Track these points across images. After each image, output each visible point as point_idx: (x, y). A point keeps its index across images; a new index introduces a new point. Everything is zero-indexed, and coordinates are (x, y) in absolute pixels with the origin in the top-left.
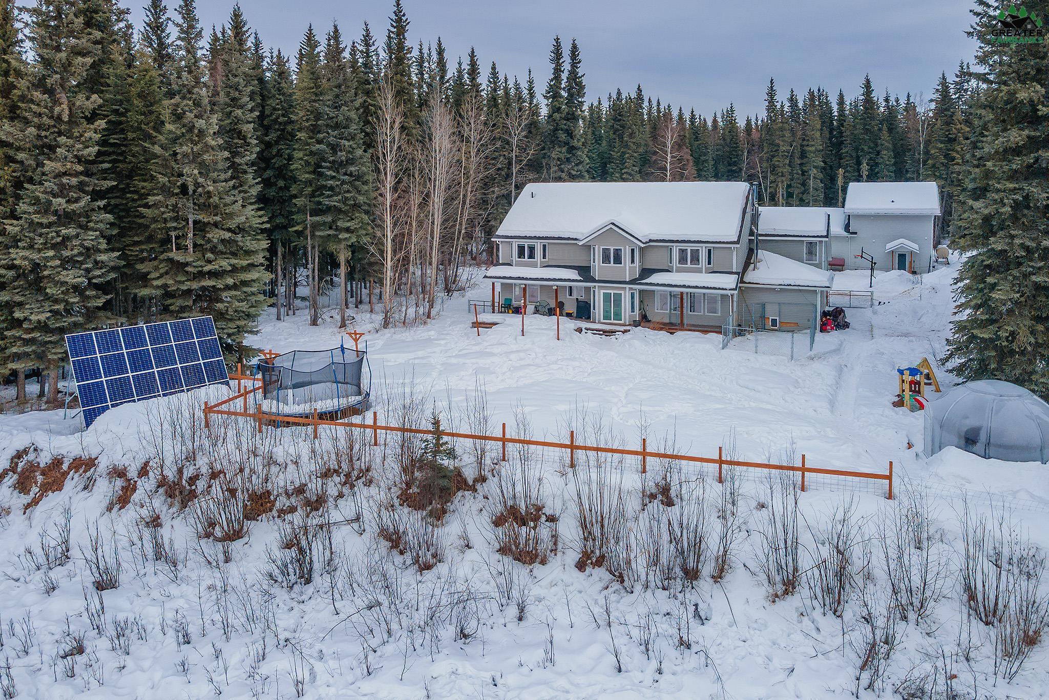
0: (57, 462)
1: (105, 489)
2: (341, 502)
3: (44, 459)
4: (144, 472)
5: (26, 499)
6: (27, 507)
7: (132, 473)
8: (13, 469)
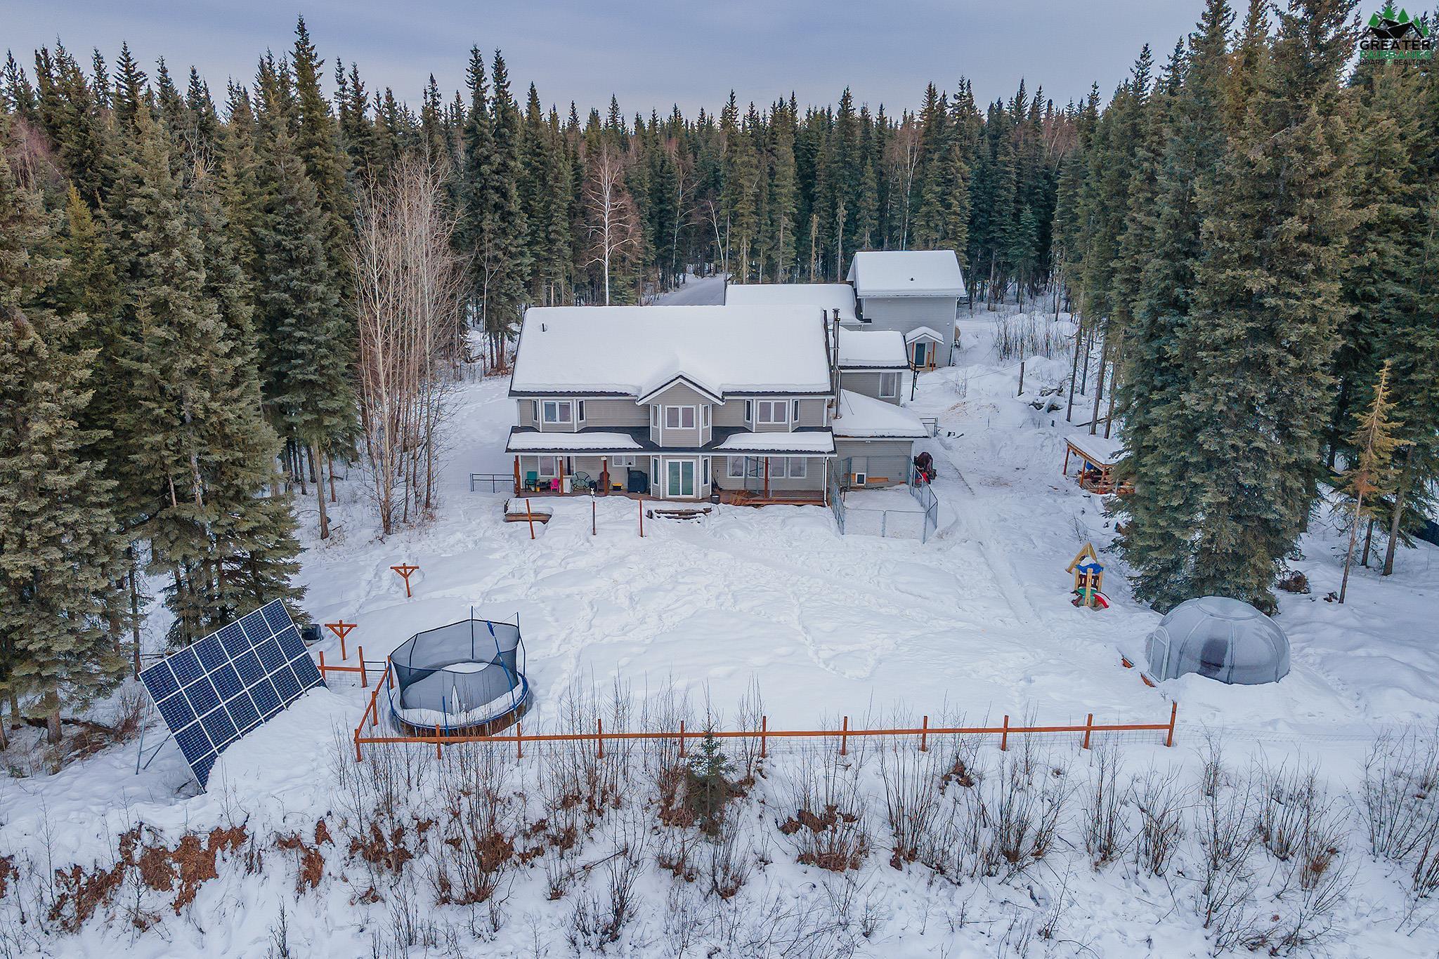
0: (189, 842)
1: (282, 868)
2: (594, 832)
3: (171, 840)
4: (322, 833)
5: (170, 896)
6: (177, 905)
7: (308, 838)
8: (128, 860)
